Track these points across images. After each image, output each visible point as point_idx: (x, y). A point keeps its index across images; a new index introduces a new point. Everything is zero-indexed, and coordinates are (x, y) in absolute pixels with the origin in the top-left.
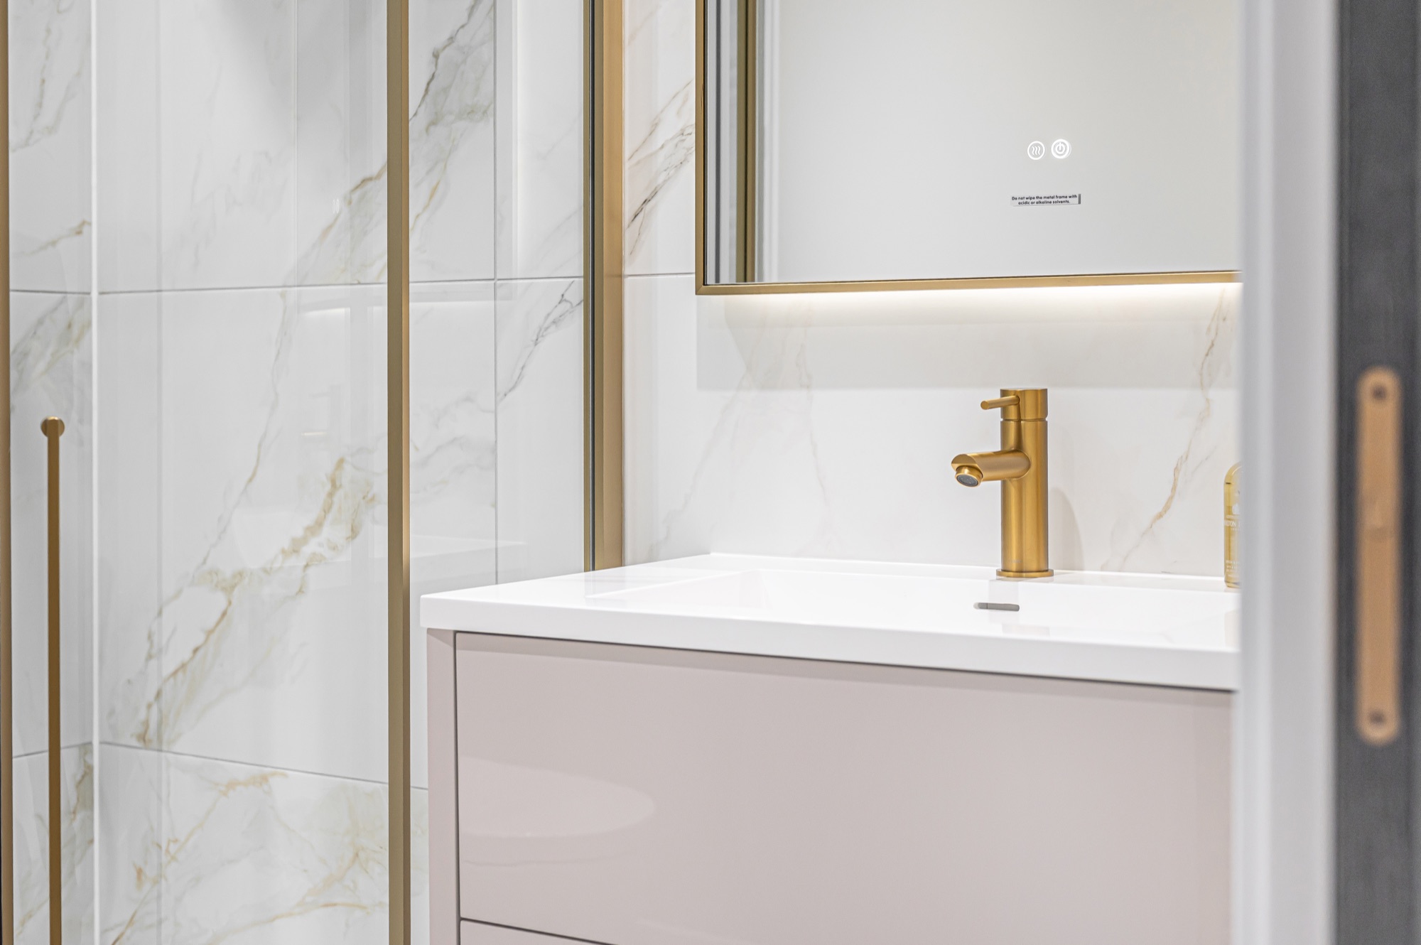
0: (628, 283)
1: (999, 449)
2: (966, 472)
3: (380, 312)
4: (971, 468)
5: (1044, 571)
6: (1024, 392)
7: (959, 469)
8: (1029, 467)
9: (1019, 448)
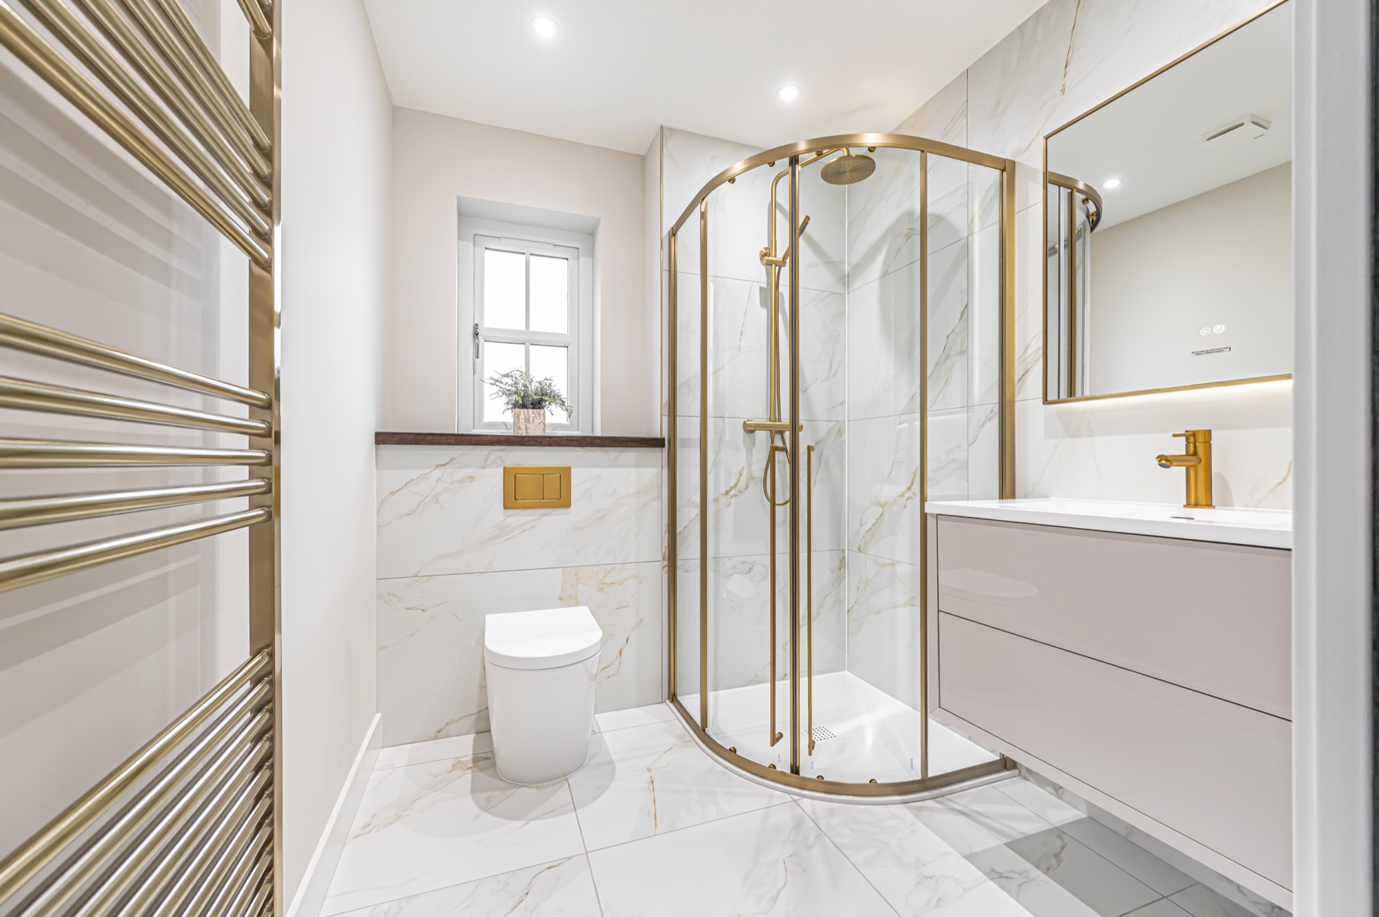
0: (1017, 404)
1: (1184, 454)
2: (1164, 462)
3: (918, 423)
4: (1167, 460)
5: (1209, 505)
6: (1197, 431)
7: (1160, 461)
8: (1200, 462)
9: (1195, 453)
